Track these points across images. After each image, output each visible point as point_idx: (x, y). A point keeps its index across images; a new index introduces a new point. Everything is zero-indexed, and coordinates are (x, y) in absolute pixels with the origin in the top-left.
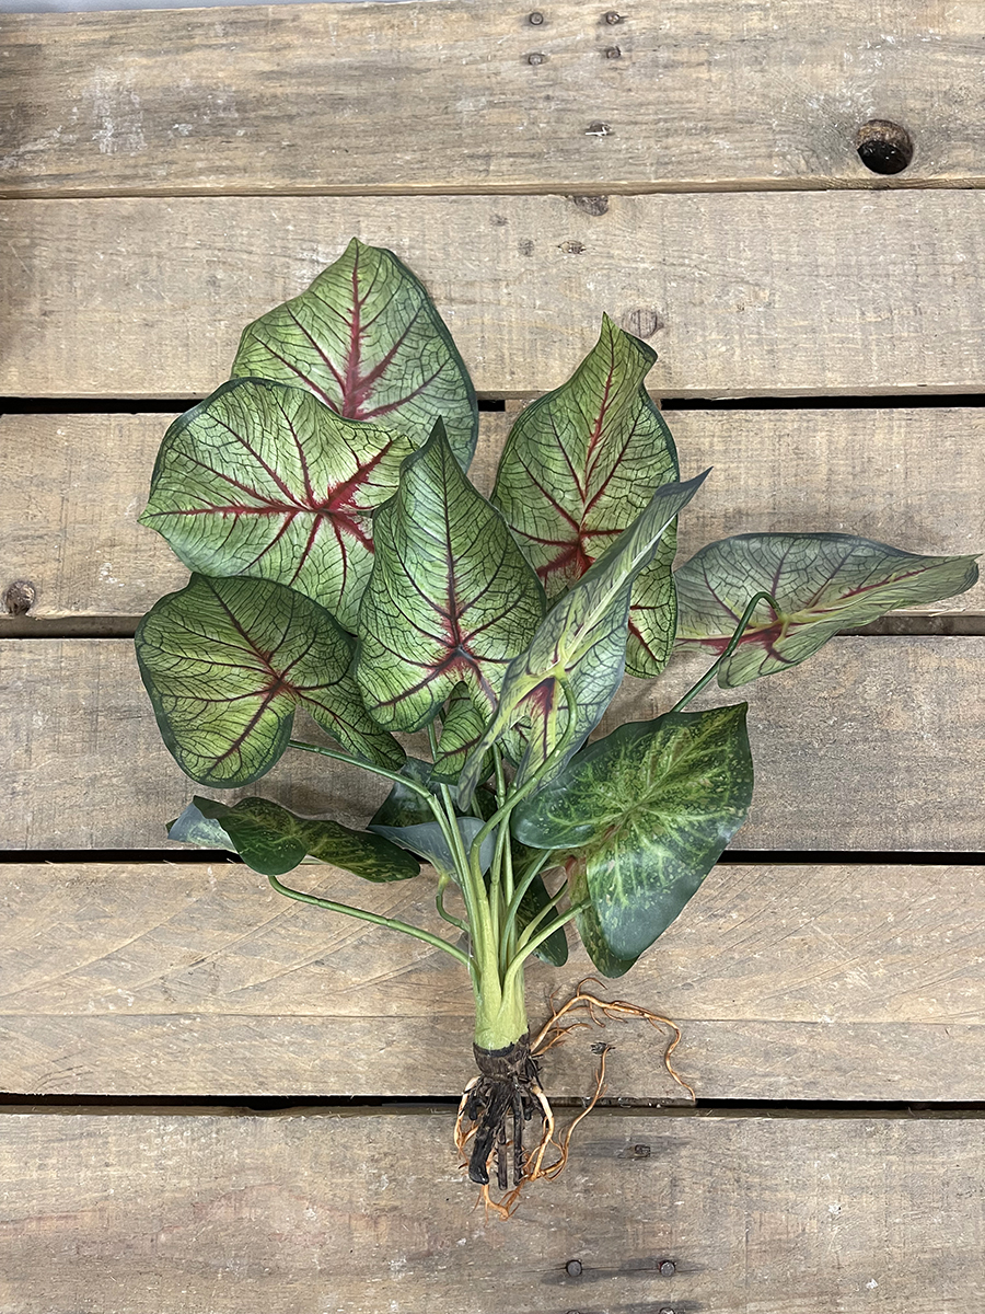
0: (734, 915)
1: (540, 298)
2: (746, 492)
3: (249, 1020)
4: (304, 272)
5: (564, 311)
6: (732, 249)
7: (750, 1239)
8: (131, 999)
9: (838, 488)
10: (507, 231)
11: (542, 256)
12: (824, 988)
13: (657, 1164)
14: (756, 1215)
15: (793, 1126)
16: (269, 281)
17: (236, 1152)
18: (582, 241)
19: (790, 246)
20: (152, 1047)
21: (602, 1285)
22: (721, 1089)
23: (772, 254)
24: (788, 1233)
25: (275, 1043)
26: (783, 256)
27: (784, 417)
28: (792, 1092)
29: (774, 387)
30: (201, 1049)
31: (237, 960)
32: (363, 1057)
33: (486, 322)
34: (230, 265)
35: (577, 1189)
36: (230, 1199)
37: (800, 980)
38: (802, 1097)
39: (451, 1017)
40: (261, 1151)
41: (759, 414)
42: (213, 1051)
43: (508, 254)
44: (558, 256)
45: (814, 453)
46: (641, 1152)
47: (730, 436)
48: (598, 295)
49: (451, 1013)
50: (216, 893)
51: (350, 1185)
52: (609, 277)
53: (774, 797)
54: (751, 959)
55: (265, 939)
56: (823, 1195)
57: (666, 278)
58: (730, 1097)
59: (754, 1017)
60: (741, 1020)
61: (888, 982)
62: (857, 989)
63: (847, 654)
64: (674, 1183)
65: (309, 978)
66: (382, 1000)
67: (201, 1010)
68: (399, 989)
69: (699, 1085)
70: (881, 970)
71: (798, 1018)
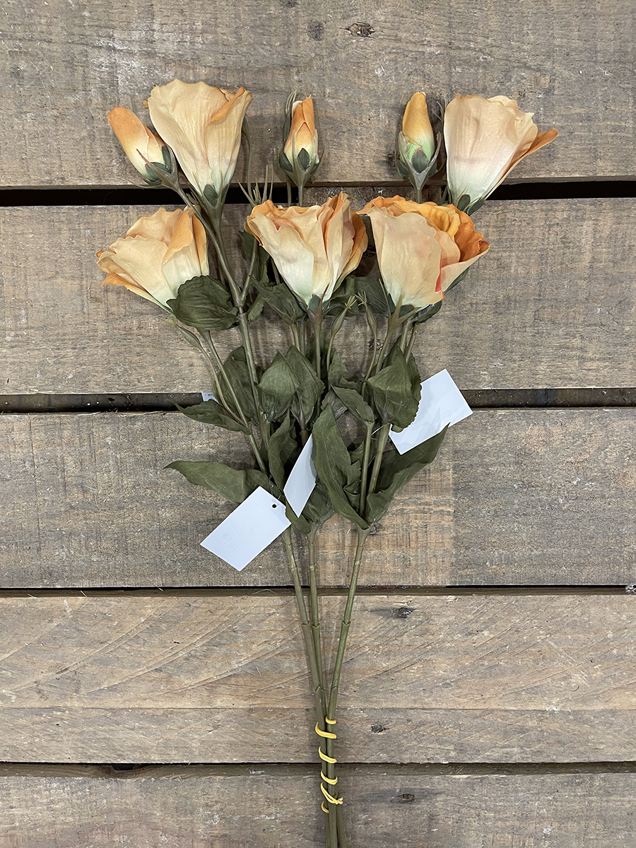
0: (486, 633)
1: (330, 86)
2: (516, 279)
3: (106, 712)
4: (102, 59)
5: (352, 99)
6: (516, 33)
8: (14, 697)
9: (598, 276)
10: (297, 12)
11: (331, 39)
12: (554, 686)
13: (419, 806)
14: (491, 836)
15: (522, 780)
16: (69, 70)
17: (105, 801)
18: (371, 23)
19: (571, 30)
20: (34, 731)
22: (469, 757)
23: (554, 38)
25: (127, 728)
26: (565, 40)
27: (555, 207)
28: (523, 758)
29: (548, 176)
30: (71, 732)
31: (94, 668)
32: (196, 737)
34: (31, 55)
35: (359, 822)
36: (103, 829)
37: (534, 680)
38: (530, 761)
39: (263, 708)
40: (123, 801)
42: (81, 733)
43: (298, 39)
44: (347, 40)
45: (579, 242)
46: (408, 798)
47: (504, 226)
48: (386, 83)
49: (263, 706)
50: (72, 619)
51: (192, 821)
52: (395, 61)
53: (523, 543)
54: (498, 665)
55: (114, 653)
56: (539, 823)
57: (451, 63)
58: (477, 761)
59: (496, 707)
60: (487, 709)
61: (604, 681)
62: (579, 687)
63: (594, 425)
64: (431, 818)
65: (151, 681)
66: (209, 696)
67: (69, 704)
68: (221, 689)
69: (453, 754)
70: (599, 673)
71: (531, 707)
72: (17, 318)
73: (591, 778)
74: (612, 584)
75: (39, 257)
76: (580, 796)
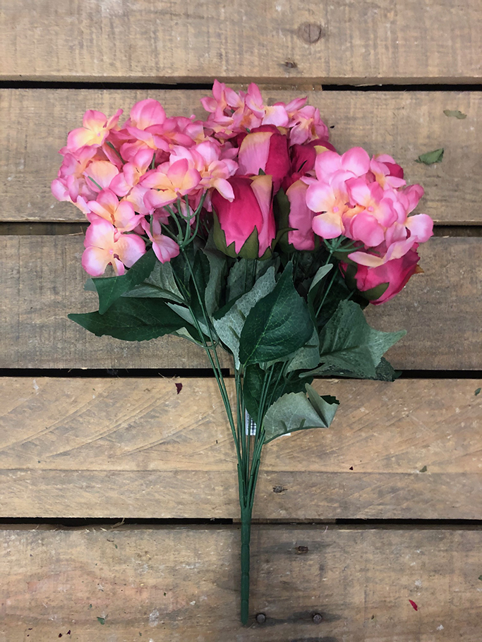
0: (362, 410)
1: (246, 14)
2: (376, 144)
3: (61, 473)
5: (261, 24)
7: (367, 599)
13: (312, 557)
14: (371, 585)
15: (395, 534)
17: (54, 552)
20: (1, 489)
21: (278, 627)
22: (352, 513)
24: (390, 597)
25: (77, 487)
27: (401, 96)
28: (395, 514)
29: (395, 76)
30: (32, 490)
31: (53, 436)
32: (132, 495)
33: (210, 31)
35: (263, 572)
36: (50, 579)
37: (401, 448)
38: (400, 517)
39: (187, 471)
40: (69, 551)
41: (385, 95)
42: (38, 491)
45: (419, 120)
48: (283, 14)
49: (186, 469)
50: (39, 395)
51: (124, 571)
52: (290, 2)
54: (373, 436)
55: (70, 424)
56: (412, 574)
57: (327, 3)
58: (358, 517)
59: (372, 471)
60: (365, 473)
61: (455, 449)
62: (436, 454)
64: (322, 568)
65: (97, 448)
66: (143, 461)
67: (30, 466)
68: (154, 454)
69: (339, 510)
70: (451, 442)
71: (400, 471)
72: (17, 165)
73: (451, 534)
74: (457, 369)
75: (37, 122)
76: (443, 551)
